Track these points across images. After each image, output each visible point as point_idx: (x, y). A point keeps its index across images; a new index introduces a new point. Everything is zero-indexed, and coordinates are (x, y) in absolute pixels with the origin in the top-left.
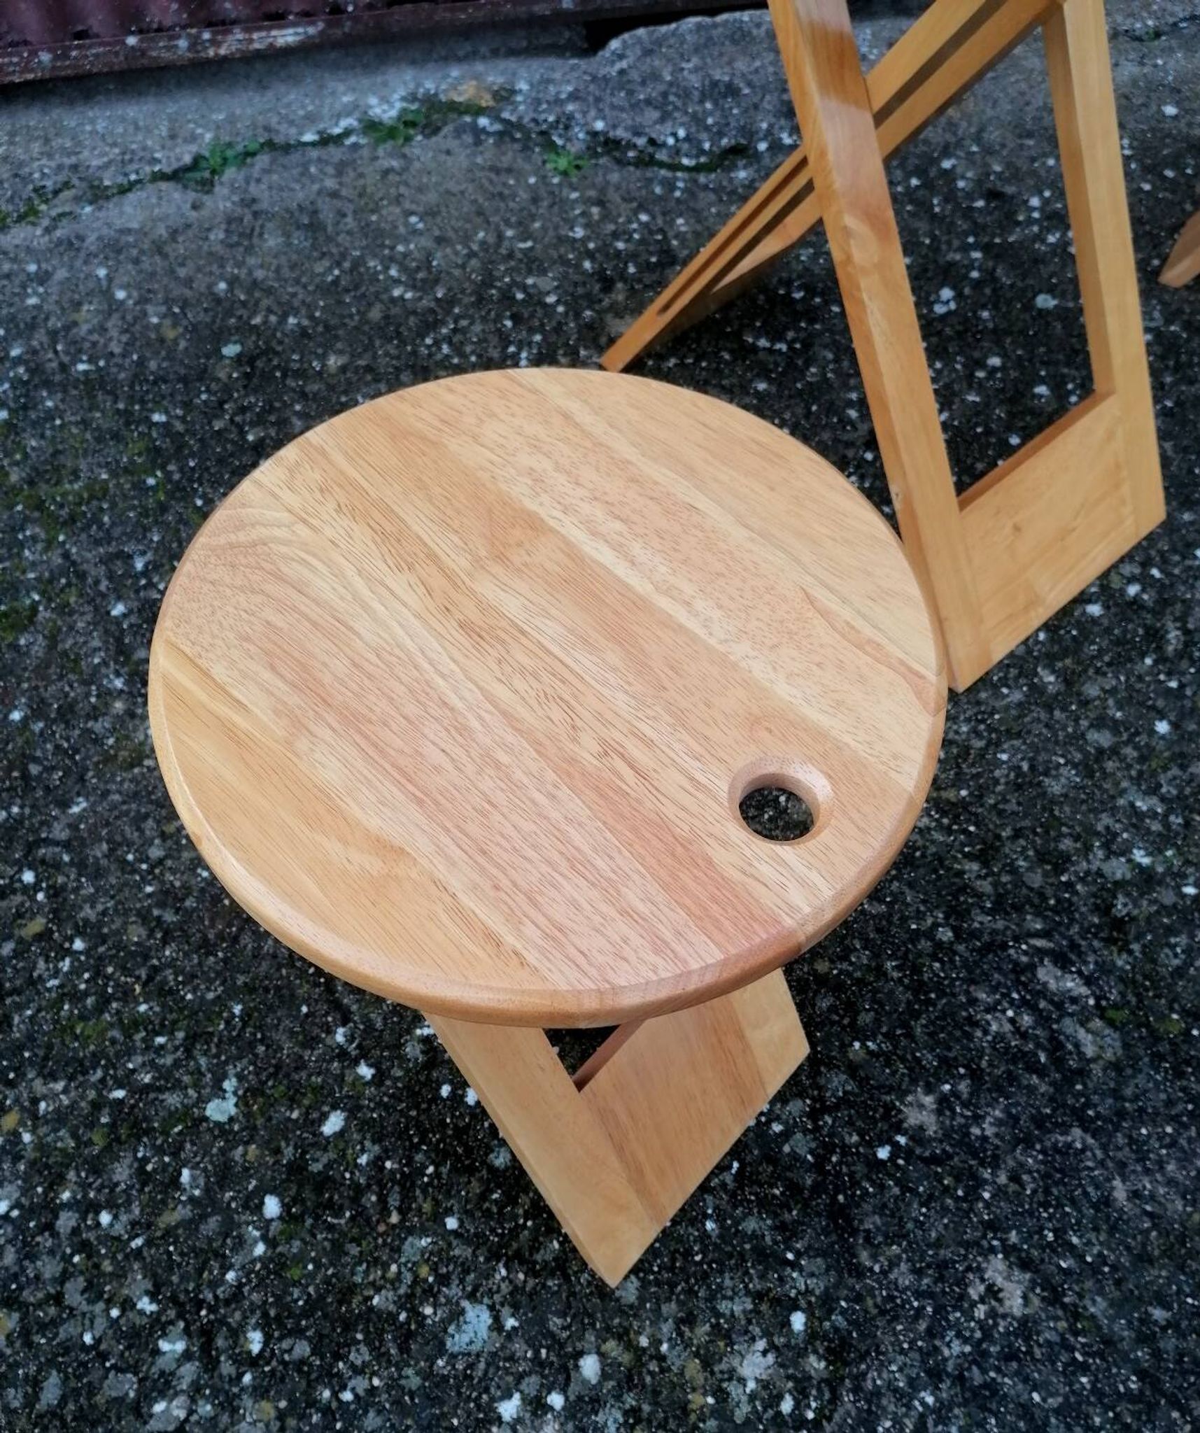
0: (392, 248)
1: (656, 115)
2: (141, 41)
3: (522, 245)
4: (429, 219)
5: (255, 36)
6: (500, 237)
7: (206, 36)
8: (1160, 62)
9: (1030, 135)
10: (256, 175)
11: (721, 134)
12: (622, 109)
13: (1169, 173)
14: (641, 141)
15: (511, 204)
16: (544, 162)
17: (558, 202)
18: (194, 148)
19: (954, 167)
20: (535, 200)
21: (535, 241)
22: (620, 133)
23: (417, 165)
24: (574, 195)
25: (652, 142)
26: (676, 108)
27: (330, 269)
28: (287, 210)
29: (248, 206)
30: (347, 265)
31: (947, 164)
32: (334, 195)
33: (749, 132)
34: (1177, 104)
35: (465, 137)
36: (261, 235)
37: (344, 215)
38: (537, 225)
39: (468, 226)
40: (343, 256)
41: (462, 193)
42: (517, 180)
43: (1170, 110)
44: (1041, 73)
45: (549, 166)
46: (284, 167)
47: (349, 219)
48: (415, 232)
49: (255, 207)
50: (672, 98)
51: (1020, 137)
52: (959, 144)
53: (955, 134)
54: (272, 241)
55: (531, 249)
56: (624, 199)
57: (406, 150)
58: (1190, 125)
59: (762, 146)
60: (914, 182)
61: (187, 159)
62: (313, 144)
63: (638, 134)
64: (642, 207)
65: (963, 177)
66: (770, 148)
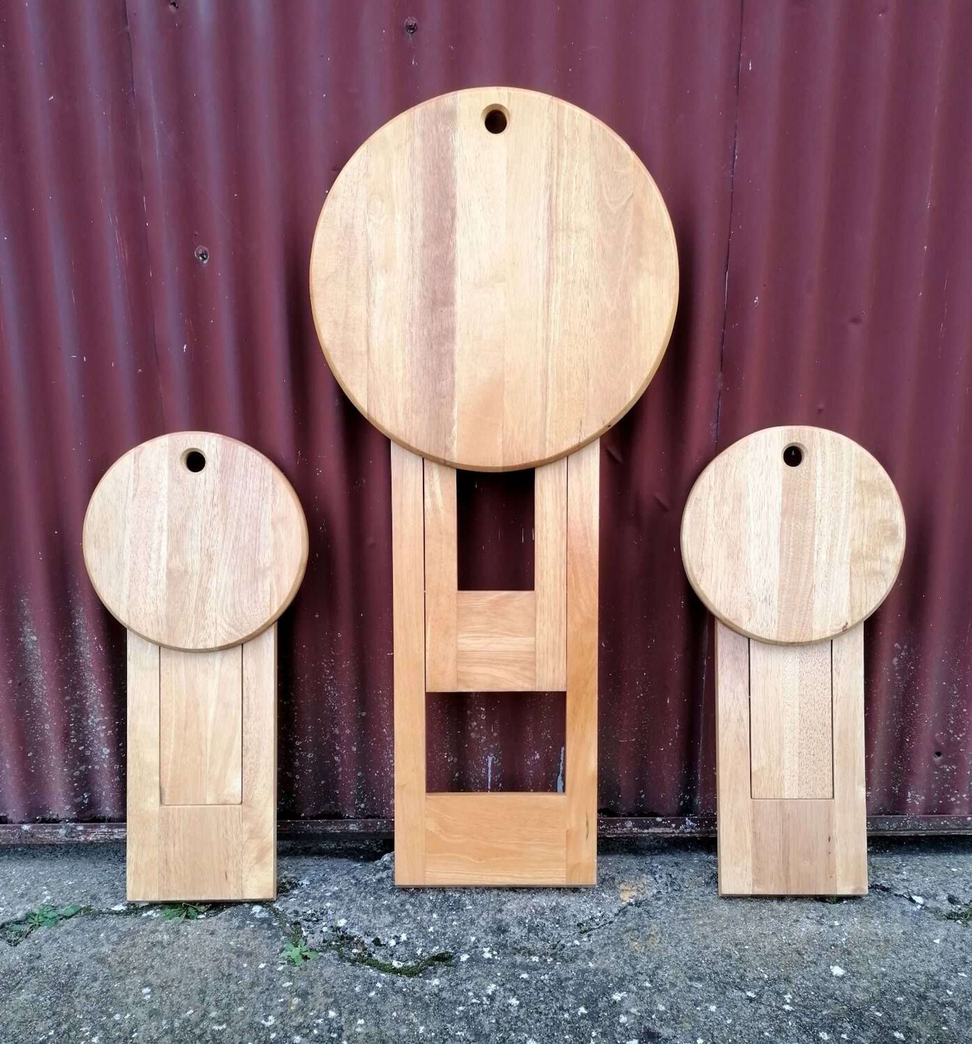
0: (110, 1016)
1: (389, 919)
2: (33, 828)
3: (216, 1027)
4: (158, 993)
5: (116, 831)
6: (204, 1016)
7: (80, 828)
8: (837, 923)
9: (700, 979)
10: (57, 935)
11: (435, 942)
12: (366, 912)
13: (824, 1036)
14: (368, 941)
15: (233, 987)
16: (282, 950)
17: (272, 987)
18: (29, 907)
19: (623, 999)
20: (253, 984)
21: (229, 1025)
22: (355, 931)
23: (183, 940)
24: (288, 984)
25: (377, 942)
26: (409, 916)
27: (50, 1028)
28: (57, 970)
29: (30, 962)
30: (65, 1027)
31: (617, 997)
32: (102, 960)
33: (458, 944)
34: (845, 967)
35: (234, 920)
36: (21, 989)
37: (95, 980)
38: (241, 1009)
39: (185, 1003)
40: (68, 1016)
41: (201, 970)
42: (250, 964)
43: (838, 971)
44: (728, 920)
45: (284, 954)
46: (83, 930)
47: (96, 984)
48: (140, 1003)
49: (35, 964)
50: (408, 906)
51: (691, 979)
52: (634, 979)
53: (634, 968)
54: (24, 996)
55: (221, 1032)
56: (325, 993)
57: (182, 927)
58: (853, 988)
59: (464, 957)
60: (582, 1010)
61: (20, 915)
62: (118, 913)
63: (367, 934)
64: (336, 1004)
65: (627, 1013)
66: (468, 960)
